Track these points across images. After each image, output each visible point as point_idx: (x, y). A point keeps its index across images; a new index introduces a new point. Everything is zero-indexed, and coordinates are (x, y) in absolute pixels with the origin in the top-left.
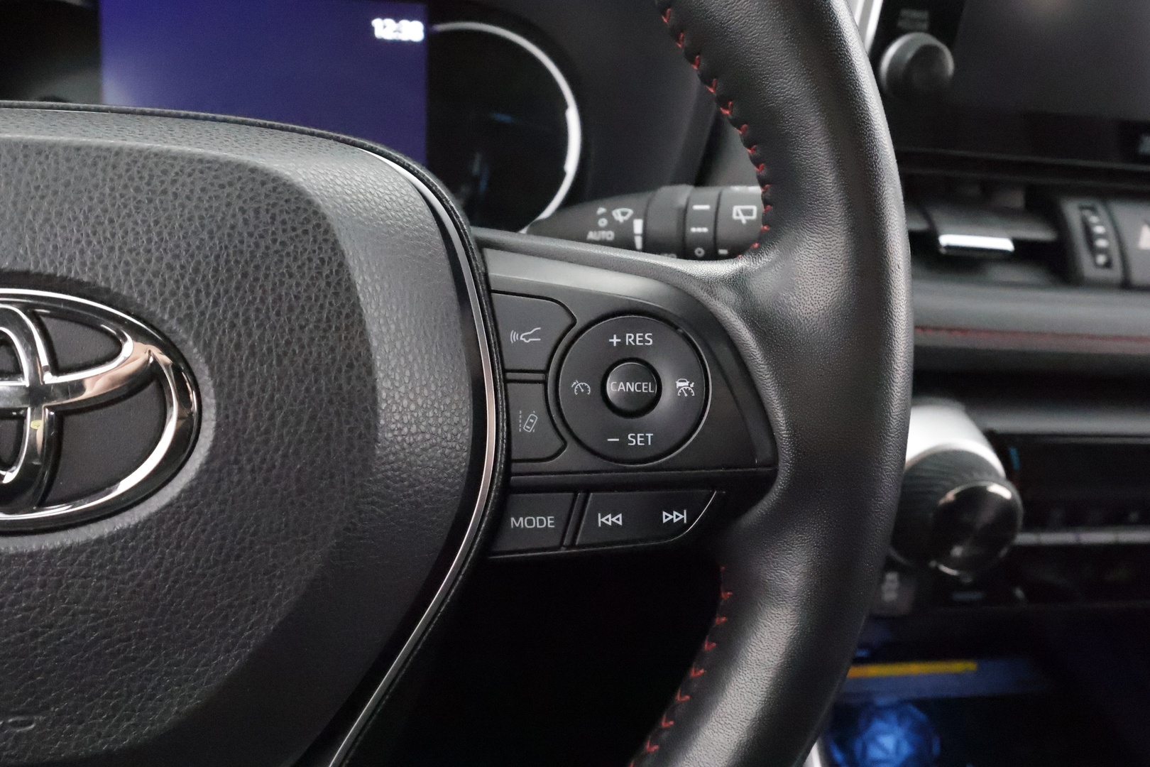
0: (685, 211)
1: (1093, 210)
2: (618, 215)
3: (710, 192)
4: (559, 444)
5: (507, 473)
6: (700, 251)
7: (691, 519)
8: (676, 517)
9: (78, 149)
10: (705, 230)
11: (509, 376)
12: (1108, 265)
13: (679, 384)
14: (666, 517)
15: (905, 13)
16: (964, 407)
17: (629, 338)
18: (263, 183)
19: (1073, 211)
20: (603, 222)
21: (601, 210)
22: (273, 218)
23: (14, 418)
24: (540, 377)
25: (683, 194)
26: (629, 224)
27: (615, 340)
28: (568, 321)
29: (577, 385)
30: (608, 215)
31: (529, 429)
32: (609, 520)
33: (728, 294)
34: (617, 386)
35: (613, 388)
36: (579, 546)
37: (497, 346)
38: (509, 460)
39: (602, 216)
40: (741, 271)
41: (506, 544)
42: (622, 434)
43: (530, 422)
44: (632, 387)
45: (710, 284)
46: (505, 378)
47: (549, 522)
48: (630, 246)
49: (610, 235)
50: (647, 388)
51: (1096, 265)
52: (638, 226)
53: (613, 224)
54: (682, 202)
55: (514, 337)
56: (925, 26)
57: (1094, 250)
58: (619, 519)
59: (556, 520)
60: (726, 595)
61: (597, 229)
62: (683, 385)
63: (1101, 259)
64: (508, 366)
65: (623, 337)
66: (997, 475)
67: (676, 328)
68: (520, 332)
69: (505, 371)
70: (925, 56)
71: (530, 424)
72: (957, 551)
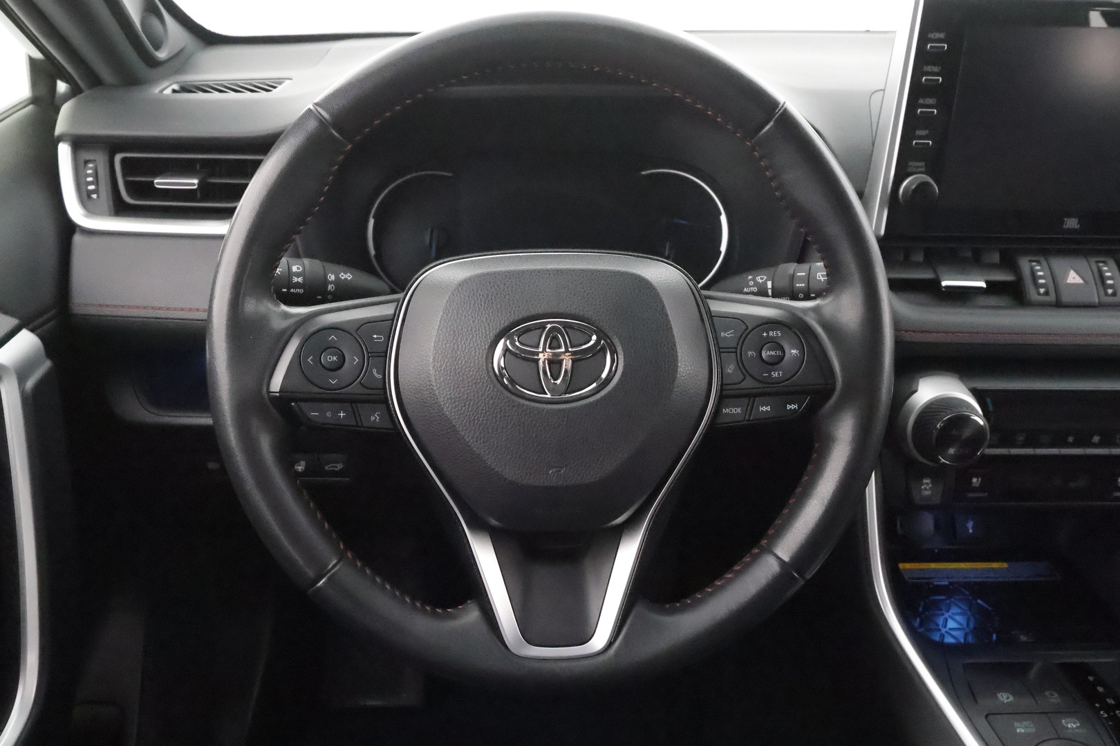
0: (793, 276)
1: (1038, 262)
2: (759, 279)
3: (806, 266)
4: (742, 377)
5: (722, 390)
6: (801, 296)
7: (799, 407)
8: (793, 407)
9: (574, 270)
10: (803, 285)
11: (721, 350)
12: (1047, 293)
13: (792, 351)
14: (789, 407)
15: (911, 163)
16: (958, 376)
17: (771, 333)
18: (636, 279)
19: (1025, 264)
20: (751, 283)
21: (750, 277)
22: (640, 291)
23: (557, 363)
24: (734, 350)
25: (791, 267)
26: (765, 283)
27: (765, 334)
28: (744, 327)
29: (750, 353)
30: (754, 279)
31: (730, 371)
32: (764, 409)
33: (813, 315)
34: (766, 353)
35: (764, 354)
36: (752, 420)
37: (716, 338)
38: (722, 385)
39: (751, 280)
40: (818, 304)
41: (721, 420)
42: (769, 372)
43: (730, 369)
44: (773, 353)
45: (805, 310)
46: (720, 351)
47: (739, 410)
48: (765, 295)
49: (755, 289)
50: (779, 353)
51: (1039, 294)
52: (769, 284)
53: (756, 284)
54: (791, 272)
55: (723, 334)
56: (923, 169)
57: (1037, 286)
58: (768, 408)
59: (742, 410)
60: (817, 445)
61: (749, 286)
62: (794, 351)
63: (1042, 291)
64: (721, 346)
65: (768, 333)
66: (977, 411)
67: (791, 329)
68: (725, 332)
69: (719, 348)
70: (923, 186)
71: (731, 369)
72: (952, 451)
